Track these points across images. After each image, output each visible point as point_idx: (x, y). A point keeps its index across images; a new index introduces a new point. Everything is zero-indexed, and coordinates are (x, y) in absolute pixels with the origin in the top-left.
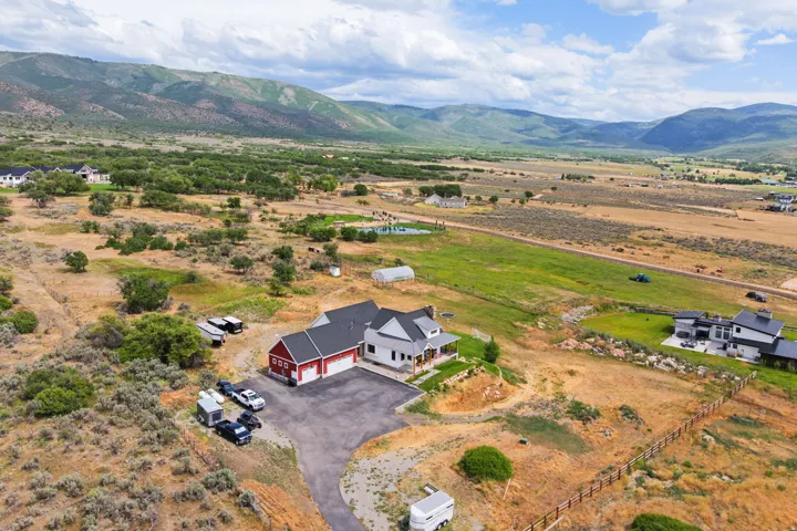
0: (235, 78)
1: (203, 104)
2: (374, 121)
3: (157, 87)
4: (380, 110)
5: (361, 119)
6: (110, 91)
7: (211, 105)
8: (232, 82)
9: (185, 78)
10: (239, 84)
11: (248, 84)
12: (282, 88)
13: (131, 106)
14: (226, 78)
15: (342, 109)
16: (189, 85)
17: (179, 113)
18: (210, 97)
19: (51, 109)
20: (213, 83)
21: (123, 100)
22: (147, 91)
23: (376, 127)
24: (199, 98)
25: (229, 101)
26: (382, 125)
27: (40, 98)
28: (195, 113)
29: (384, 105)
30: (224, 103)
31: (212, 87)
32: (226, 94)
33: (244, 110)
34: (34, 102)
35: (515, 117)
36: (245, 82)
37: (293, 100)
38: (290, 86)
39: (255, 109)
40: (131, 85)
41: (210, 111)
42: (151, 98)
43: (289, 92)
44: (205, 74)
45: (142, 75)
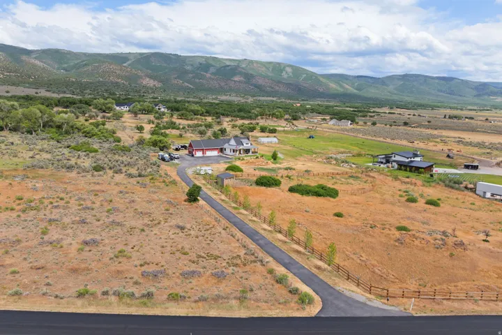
0: (257, 62)
1: (237, 78)
2: (341, 86)
3: (212, 69)
4: (347, 79)
5: (333, 85)
6: (186, 72)
7: (242, 79)
8: (255, 65)
9: (228, 63)
10: (259, 65)
11: (264, 66)
12: (284, 67)
13: (197, 80)
14: (251, 62)
15: (321, 79)
16: (229, 68)
17: (223, 84)
18: (241, 74)
19: (156, 83)
20: (244, 66)
21: (193, 77)
22: (206, 72)
23: (342, 90)
24: (235, 75)
25: (252, 76)
26: (347, 89)
27: (151, 77)
28: (232, 84)
29: (350, 76)
30: (248, 77)
31: (243, 68)
32: (251, 72)
33: (261, 82)
34: (148, 79)
36: (263, 64)
37: (291, 74)
38: (289, 66)
39: (267, 81)
40: (198, 69)
41: (239, 82)
42: (208, 75)
43: (289, 70)
44: (239, 61)
45: (204, 62)
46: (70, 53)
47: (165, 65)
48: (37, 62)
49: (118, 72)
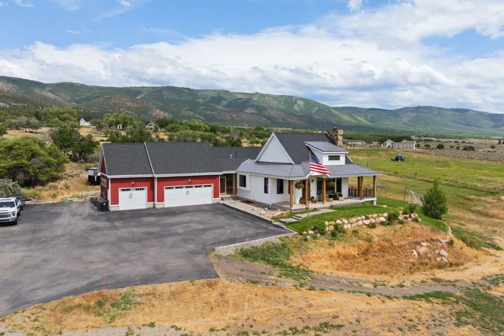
0: (269, 96)
1: (248, 111)
2: (354, 118)
3: (224, 103)
4: (359, 112)
5: (346, 118)
6: (198, 104)
7: (254, 111)
8: (266, 98)
9: (239, 96)
10: (271, 99)
11: (276, 99)
12: (296, 100)
13: (209, 112)
14: (263, 96)
15: (334, 111)
16: (241, 101)
17: (234, 116)
18: (252, 106)
19: (166, 114)
20: (255, 99)
21: (204, 109)
22: (218, 104)
23: (355, 122)
24: (246, 107)
25: (264, 109)
26: (361, 121)
27: (162, 109)
28: (244, 116)
29: (362, 109)
30: (260, 110)
31: (254, 101)
32: (262, 105)
33: (272, 113)
34: (158, 111)
35: (457, 113)
36: (275, 97)
37: (303, 107)
38: (301, 99)
39: (279, 113)
40: (210, 101)
41: (252, 114)
42: (220, 107)
43: (301, 103)
44: (251, 94)
45: (216, 96)
46: (83, 86)
47: (177, 98)
48: (50, 95)
49: (129, 104)
